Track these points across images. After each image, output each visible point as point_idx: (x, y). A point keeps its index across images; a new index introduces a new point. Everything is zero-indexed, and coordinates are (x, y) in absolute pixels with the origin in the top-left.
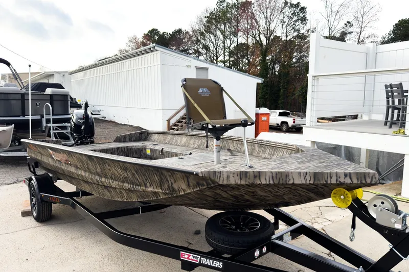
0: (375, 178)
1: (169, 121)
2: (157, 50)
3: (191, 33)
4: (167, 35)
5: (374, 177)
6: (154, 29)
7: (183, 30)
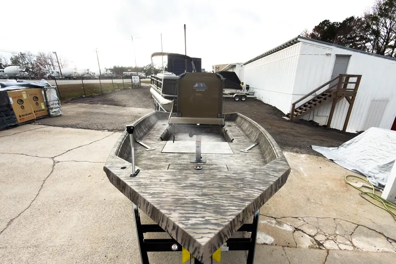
0: (199, 252)
1: (294, 105)
2: (299, 42)
3: (363, 19)
4: (337, 24)
5: (197, 250)
6: (326, 21)
7: (356, 17)
